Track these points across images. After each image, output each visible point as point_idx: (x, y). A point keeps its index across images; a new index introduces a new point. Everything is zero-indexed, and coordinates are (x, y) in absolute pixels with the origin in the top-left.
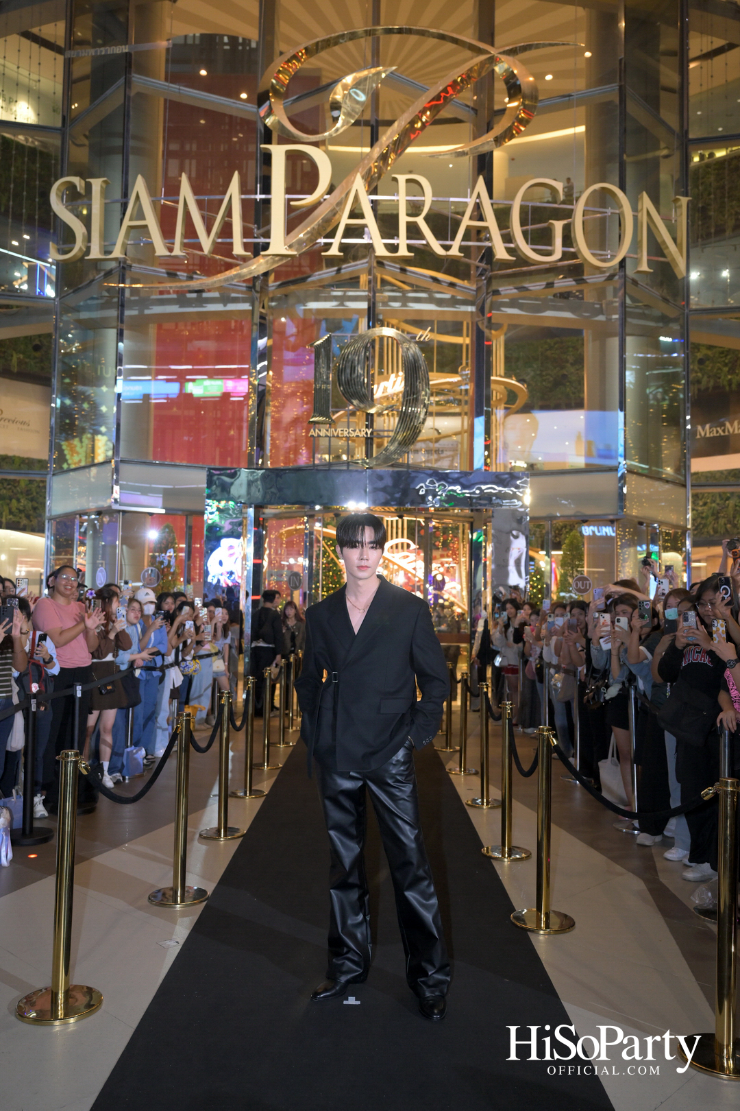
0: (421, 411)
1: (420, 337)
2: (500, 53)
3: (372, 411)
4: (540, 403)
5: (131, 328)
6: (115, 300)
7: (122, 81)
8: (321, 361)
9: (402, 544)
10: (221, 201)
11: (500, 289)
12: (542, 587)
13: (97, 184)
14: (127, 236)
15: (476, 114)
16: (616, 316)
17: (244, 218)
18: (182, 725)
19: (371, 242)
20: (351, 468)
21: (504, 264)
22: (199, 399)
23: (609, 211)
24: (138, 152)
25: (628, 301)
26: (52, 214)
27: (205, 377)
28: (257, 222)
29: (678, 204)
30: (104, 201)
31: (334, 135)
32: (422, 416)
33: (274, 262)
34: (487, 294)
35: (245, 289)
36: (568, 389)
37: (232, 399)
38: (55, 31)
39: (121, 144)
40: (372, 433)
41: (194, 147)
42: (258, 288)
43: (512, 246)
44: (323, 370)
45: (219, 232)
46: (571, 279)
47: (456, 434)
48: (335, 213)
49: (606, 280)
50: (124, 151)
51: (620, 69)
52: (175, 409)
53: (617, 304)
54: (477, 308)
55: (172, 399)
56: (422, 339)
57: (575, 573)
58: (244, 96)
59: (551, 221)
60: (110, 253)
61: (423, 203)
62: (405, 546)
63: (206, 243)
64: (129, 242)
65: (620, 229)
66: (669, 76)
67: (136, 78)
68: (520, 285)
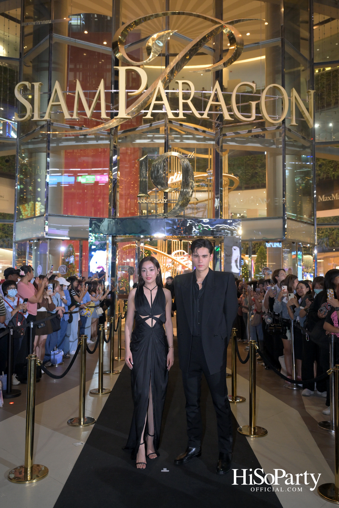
0: (190, 190)
1: (189, 156)
2: (226, 24)
3: (167, 191)
4: (245, 186)
5: (53, 152)
6: (46, 139)
7: (48, 37)
8: (143, 168)
9: (181, 252)
10: (96, 93)
11: (227, 133)
12: (247, 272)
13: (37, 85)
14: (51, 109)
15: (215, 52)
16: (281, 146)
17: (106, 101)
18: (82, 341)
19: (166, 112)
20: (157, 218)
21: (228, 122)
22: (84, 184)
23: (277, 97)
24: (56, 69)
25: (286, 139)
26: (15, 99)
27: (87, 174)
28: (112, 102)
29: (309, 94)
30: (40, 93)
31: (148, 62)
32: (191, 193)
33: (121, 121)
34: (221, 135)
35: (106, 134)
36: (258, 179)
37: (99, 184)
38: (16, 12)
39: (48, 66)
40: (167, 201)
41: (81, 67)
42: (113, 133)
43: (232, 113)
44: (144, 172)
45: (94, 107)
46: (260, 129)
47: (206, 200)
48: (149, 98)
49: (276, 129)
50: (49, 69)
51: (282, 31)
52: (73, 190)
53: (281, 140)
54: (216, 142)
55: (71, 185)
56: (190, 157)
57: (263, 266)
58: (105, 43)
59: (250, 102)
60: (43, 117)
61: (190, 94)
62: (182, 253)
63: (89, 113)
64: (52, 112)
65: (282, 105)
66: (305, 33)
67: (55, 35)
68: (236, 132)
